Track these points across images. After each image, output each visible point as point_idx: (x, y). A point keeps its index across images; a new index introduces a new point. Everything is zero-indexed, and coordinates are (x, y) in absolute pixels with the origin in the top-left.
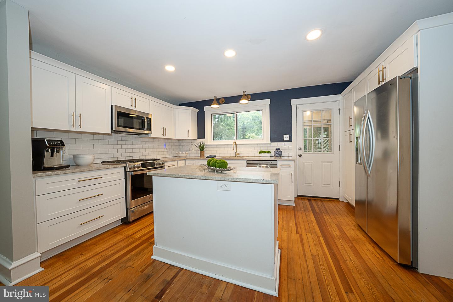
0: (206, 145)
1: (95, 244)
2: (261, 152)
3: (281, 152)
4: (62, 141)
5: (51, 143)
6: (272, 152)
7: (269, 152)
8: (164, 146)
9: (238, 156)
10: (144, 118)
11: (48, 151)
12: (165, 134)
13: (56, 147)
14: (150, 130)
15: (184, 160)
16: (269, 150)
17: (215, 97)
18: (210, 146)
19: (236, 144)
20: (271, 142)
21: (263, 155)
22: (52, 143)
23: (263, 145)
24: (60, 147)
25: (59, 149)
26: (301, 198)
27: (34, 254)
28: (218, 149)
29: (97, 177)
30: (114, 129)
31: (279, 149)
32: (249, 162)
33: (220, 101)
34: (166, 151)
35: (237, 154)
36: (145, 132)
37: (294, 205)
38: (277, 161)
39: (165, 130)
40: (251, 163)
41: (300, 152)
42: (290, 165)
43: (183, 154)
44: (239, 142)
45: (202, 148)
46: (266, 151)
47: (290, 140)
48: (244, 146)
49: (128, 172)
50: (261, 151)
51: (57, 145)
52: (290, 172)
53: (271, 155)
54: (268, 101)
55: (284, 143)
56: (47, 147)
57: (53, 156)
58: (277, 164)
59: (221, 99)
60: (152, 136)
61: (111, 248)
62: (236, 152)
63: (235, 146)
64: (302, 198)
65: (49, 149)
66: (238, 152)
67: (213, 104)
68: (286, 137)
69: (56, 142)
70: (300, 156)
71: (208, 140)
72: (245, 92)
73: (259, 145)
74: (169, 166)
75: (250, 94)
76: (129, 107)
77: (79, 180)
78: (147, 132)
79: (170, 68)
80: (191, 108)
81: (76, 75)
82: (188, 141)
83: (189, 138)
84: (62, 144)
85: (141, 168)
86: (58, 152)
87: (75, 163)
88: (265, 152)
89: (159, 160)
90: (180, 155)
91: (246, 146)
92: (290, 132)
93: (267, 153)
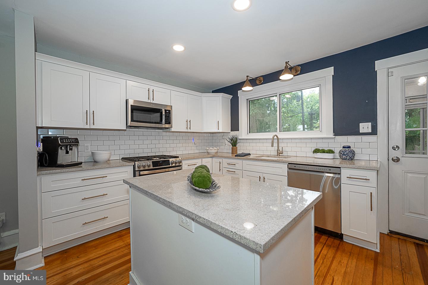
0: (240, 139)
1: (96, 247)
2: (316, 151)
3: (353, 153)
4: (77, 139)
5: (63, 141)
6: (337, 151)
7: (331, 152)
8: (192, 141)
9: (280, 154)
10: (162, 110)
11: (61, 149)
12: (189, 127)
13: (69, 145)
14: (169, 123)
15: (211, 157)
16: (331, 149)
17: (247, 76)
18: (245, 141)
19: (278, 139)
20: (335, 135)
21: (319, 155)
22: (65, 141)
23: (321, 141)
24: (73, 145)
25: (72, 147)
26: (399, 239)
27: (36, 248)
28: (254, 144)
29: (102, 176)
30: (129, 124)
31: (349, 147)
32: (292, 166)
33: (257, 81)
34: (194, 146)
35: (279, 153)
36: (164, 126)
37: (378, 251)
38: (340, 168)
39: (189, 123)
40: (295, 168)
41: (394, 154)
42: (367, 178)
43: (213, 150)
44: (281, 135)
45: (234, 142)
46: (326, 149)
47: (374, 132)
48: (290, 141)
49: (137, 171)
50: (317, 149)
51: (70, 143)
52: (368, 191)
53: (334, 156)
54: (330, 71)
55: (360, 137)
56: (60, 145)
57: (68, 153)
58: (340, 174)
59: (258, 79)
60: (173, 130)
61: (103, 257)
62: (278, 150)
63: (276, 141)
64: (401, 237)
65: (63, 147)
66: (280, 149)
67: (245, 86)
68: (365, 127)
69: (70, 140)
70: (397, 160)
71: (243, 133)
72: (288, 62)
73: (313, 141)
74: (189, 164)
75: (299, 65)
76: (147, 100)
77: (83, 178)
78: (167, 126)
79: (178, 48)
80: (221, 95)
81: (90, 72)
82: (219, 135)
83: (218, 131)
84: (76, 142)
85: (152, 167)
86: (71, 149)
87: (94, 160)
88: (323, 151)
89: (178, 157)
90: (209, 151)
91: (293, 141)
92: (373, 118)
93: (327, 153)
